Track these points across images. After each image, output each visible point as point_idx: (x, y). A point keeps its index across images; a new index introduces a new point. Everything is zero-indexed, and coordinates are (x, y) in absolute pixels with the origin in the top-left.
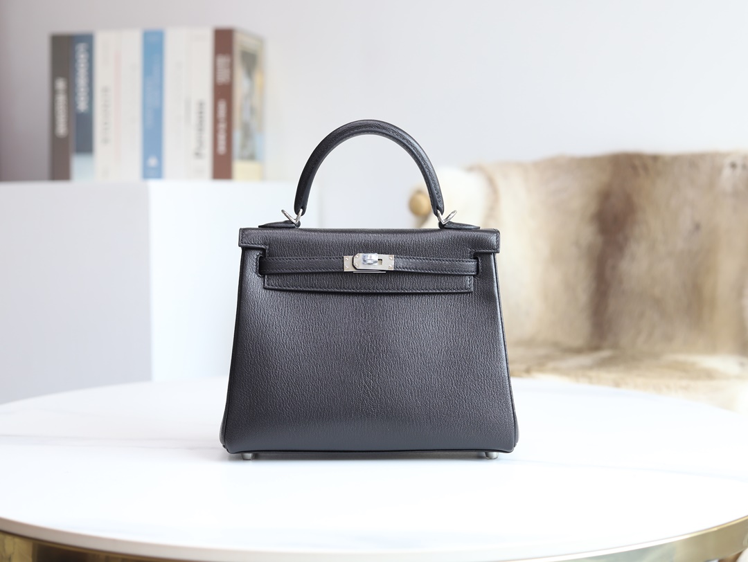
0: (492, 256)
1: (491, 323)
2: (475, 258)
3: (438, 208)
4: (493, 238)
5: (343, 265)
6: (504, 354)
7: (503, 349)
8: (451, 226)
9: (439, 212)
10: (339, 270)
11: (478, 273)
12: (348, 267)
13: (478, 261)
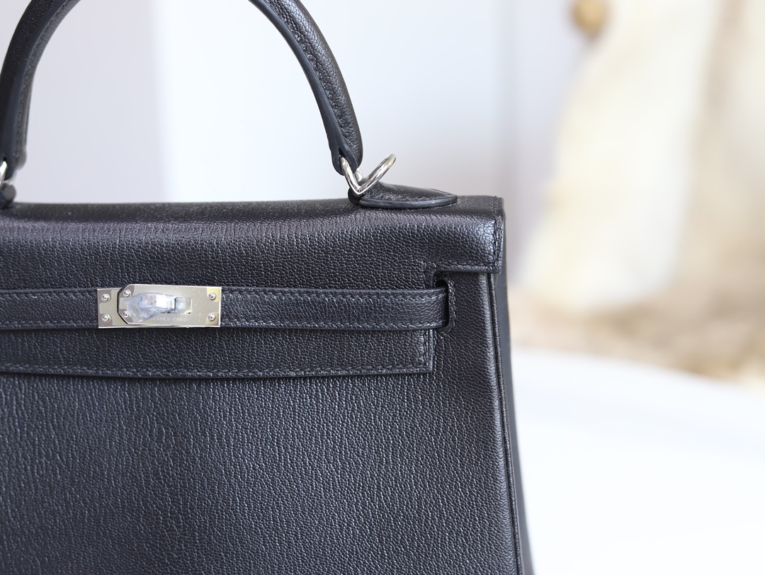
0: (483, 280)
1: (478, 453)
2: (441, 284)
3: (343, 153)
4: (485, 231)
5: (97, 310)
6: (508, 535)
7: (507, 521)
8: (378, 199)
9: (345, 163)
10: (88, 324)
11: (446, 324)
12: (108, 317)
13: (447, 291)
